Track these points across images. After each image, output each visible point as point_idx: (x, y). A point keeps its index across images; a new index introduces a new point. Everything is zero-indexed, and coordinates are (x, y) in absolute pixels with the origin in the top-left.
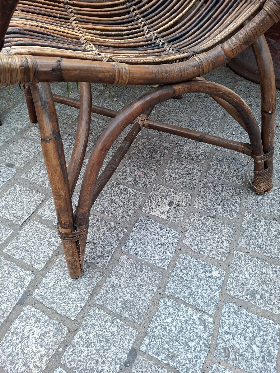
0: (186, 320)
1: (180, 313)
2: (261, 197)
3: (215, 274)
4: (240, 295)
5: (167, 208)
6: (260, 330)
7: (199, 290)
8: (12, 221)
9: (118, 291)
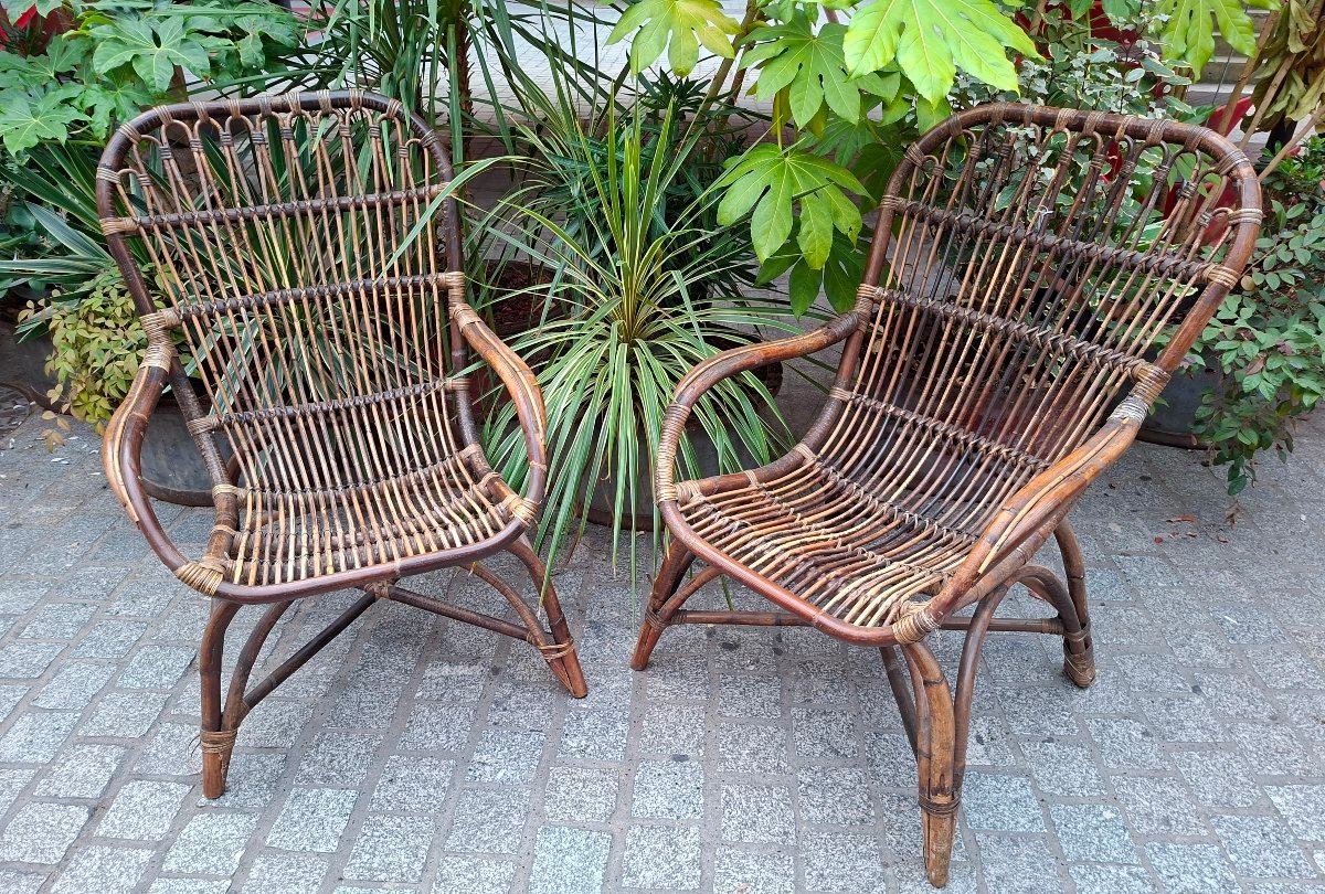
0: (1116, 883)
1: (1104, 876)
2: (1088, 692)
3: (1108, 815)
4: (1153, 828)
5: (980, 747)
6: (1200, 860)
7: (1105, 842)
8: (777, 843)
9: (1010, 881)
